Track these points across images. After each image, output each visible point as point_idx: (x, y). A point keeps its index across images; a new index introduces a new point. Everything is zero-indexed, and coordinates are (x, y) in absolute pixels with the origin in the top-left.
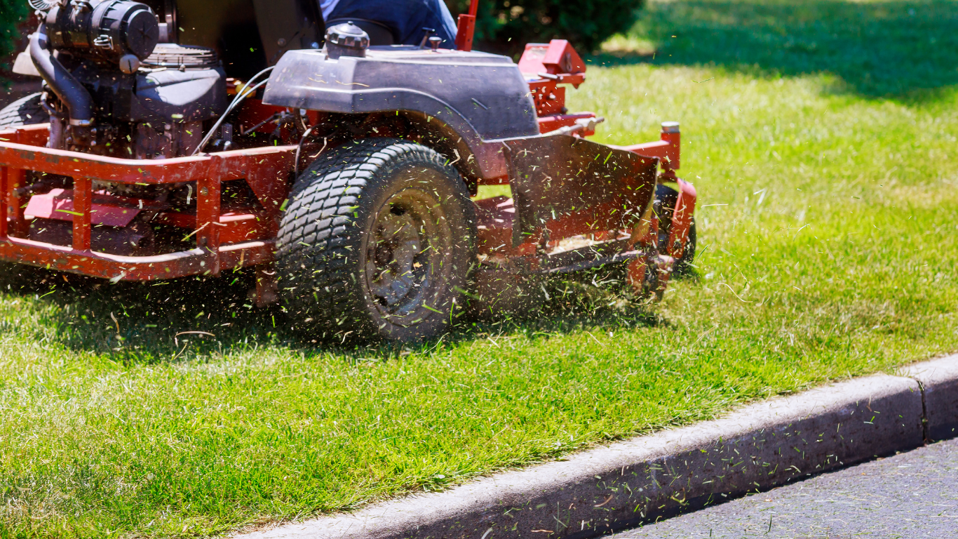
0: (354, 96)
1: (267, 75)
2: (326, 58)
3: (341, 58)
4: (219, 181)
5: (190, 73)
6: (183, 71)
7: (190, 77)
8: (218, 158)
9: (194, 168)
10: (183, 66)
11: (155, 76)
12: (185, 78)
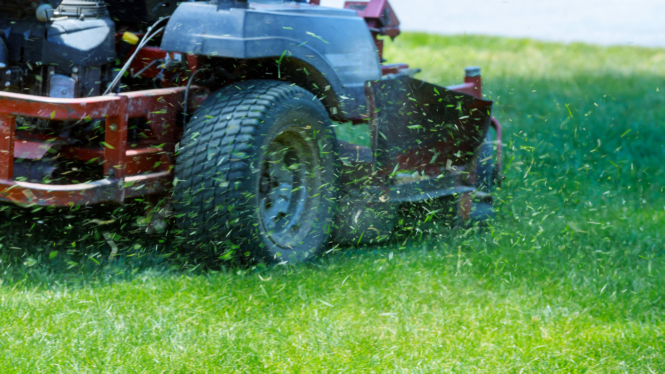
0: (246, 42)
1: (164, 23)
2: (218, 9)
3: (231, 9)
4: (127, 119)
5: (89, 22)
6: (82, 19)
7: (90, 25)
8: (126, 97)
9: (108, 106)
10: (82, 15)
11: (60, 24)
12: (86, 26)
